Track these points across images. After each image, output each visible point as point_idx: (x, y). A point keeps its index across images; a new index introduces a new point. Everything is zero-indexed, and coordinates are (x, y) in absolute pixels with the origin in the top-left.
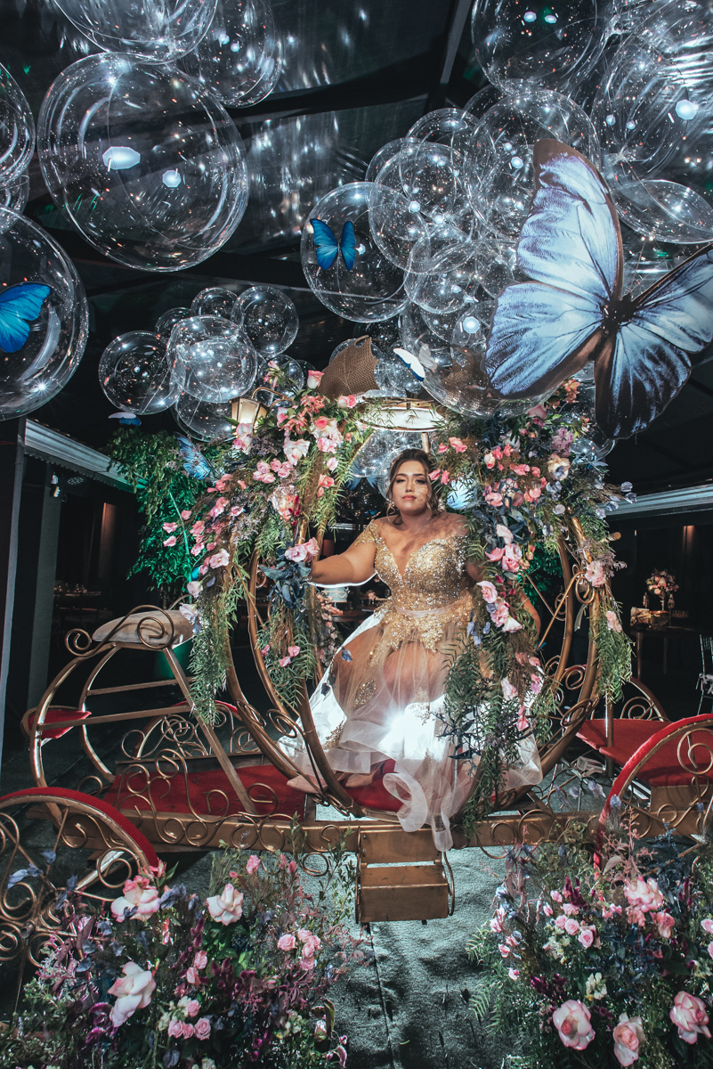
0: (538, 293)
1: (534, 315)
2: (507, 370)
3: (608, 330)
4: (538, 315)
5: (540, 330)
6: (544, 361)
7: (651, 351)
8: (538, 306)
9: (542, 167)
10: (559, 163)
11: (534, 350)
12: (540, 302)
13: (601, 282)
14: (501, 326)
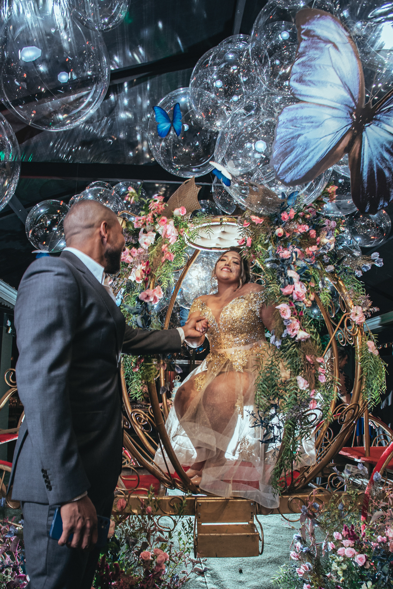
0: (306, 109)
1: (304, 124)
2: (288, 165)
3: (356, 131)
4: (307, 124)
5: (309, 134)
6: (313, 157)
7: (387, 145)
8: (306, 118)
9: (303, 27)
10: (315, 22)
11: (306, 149)
12: (307, 115)
13: (349, 97)
14: (282, 135)
